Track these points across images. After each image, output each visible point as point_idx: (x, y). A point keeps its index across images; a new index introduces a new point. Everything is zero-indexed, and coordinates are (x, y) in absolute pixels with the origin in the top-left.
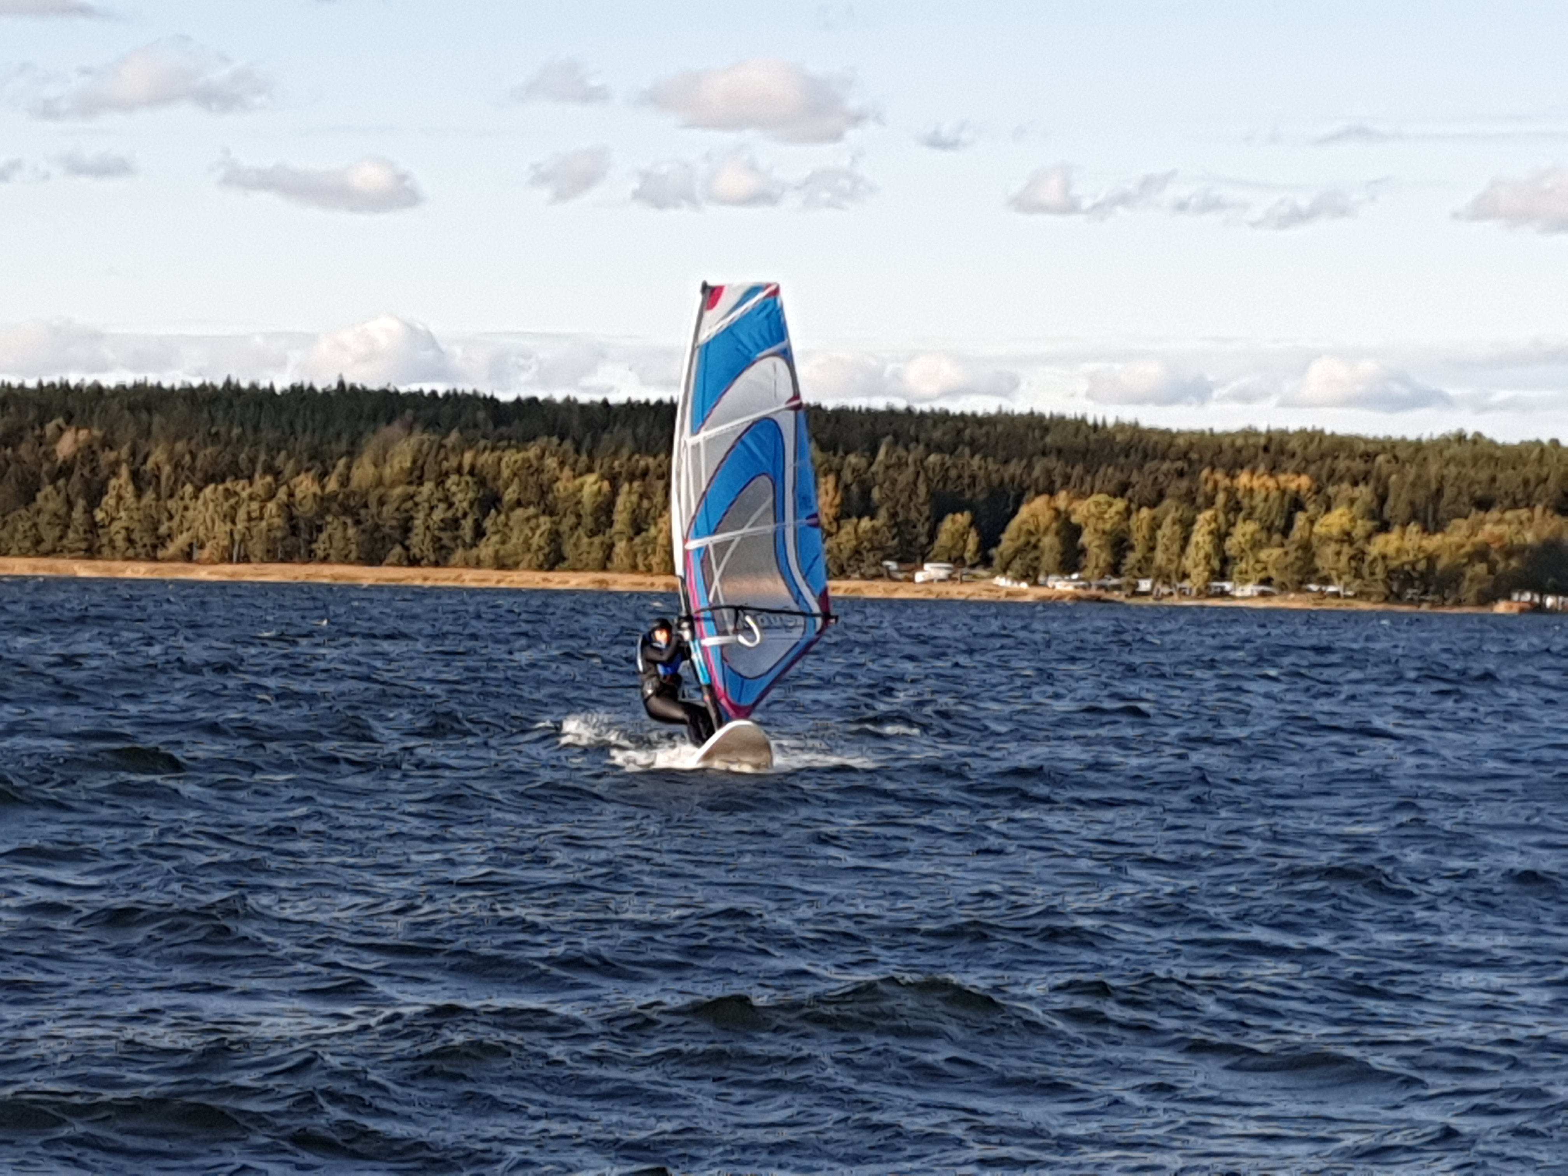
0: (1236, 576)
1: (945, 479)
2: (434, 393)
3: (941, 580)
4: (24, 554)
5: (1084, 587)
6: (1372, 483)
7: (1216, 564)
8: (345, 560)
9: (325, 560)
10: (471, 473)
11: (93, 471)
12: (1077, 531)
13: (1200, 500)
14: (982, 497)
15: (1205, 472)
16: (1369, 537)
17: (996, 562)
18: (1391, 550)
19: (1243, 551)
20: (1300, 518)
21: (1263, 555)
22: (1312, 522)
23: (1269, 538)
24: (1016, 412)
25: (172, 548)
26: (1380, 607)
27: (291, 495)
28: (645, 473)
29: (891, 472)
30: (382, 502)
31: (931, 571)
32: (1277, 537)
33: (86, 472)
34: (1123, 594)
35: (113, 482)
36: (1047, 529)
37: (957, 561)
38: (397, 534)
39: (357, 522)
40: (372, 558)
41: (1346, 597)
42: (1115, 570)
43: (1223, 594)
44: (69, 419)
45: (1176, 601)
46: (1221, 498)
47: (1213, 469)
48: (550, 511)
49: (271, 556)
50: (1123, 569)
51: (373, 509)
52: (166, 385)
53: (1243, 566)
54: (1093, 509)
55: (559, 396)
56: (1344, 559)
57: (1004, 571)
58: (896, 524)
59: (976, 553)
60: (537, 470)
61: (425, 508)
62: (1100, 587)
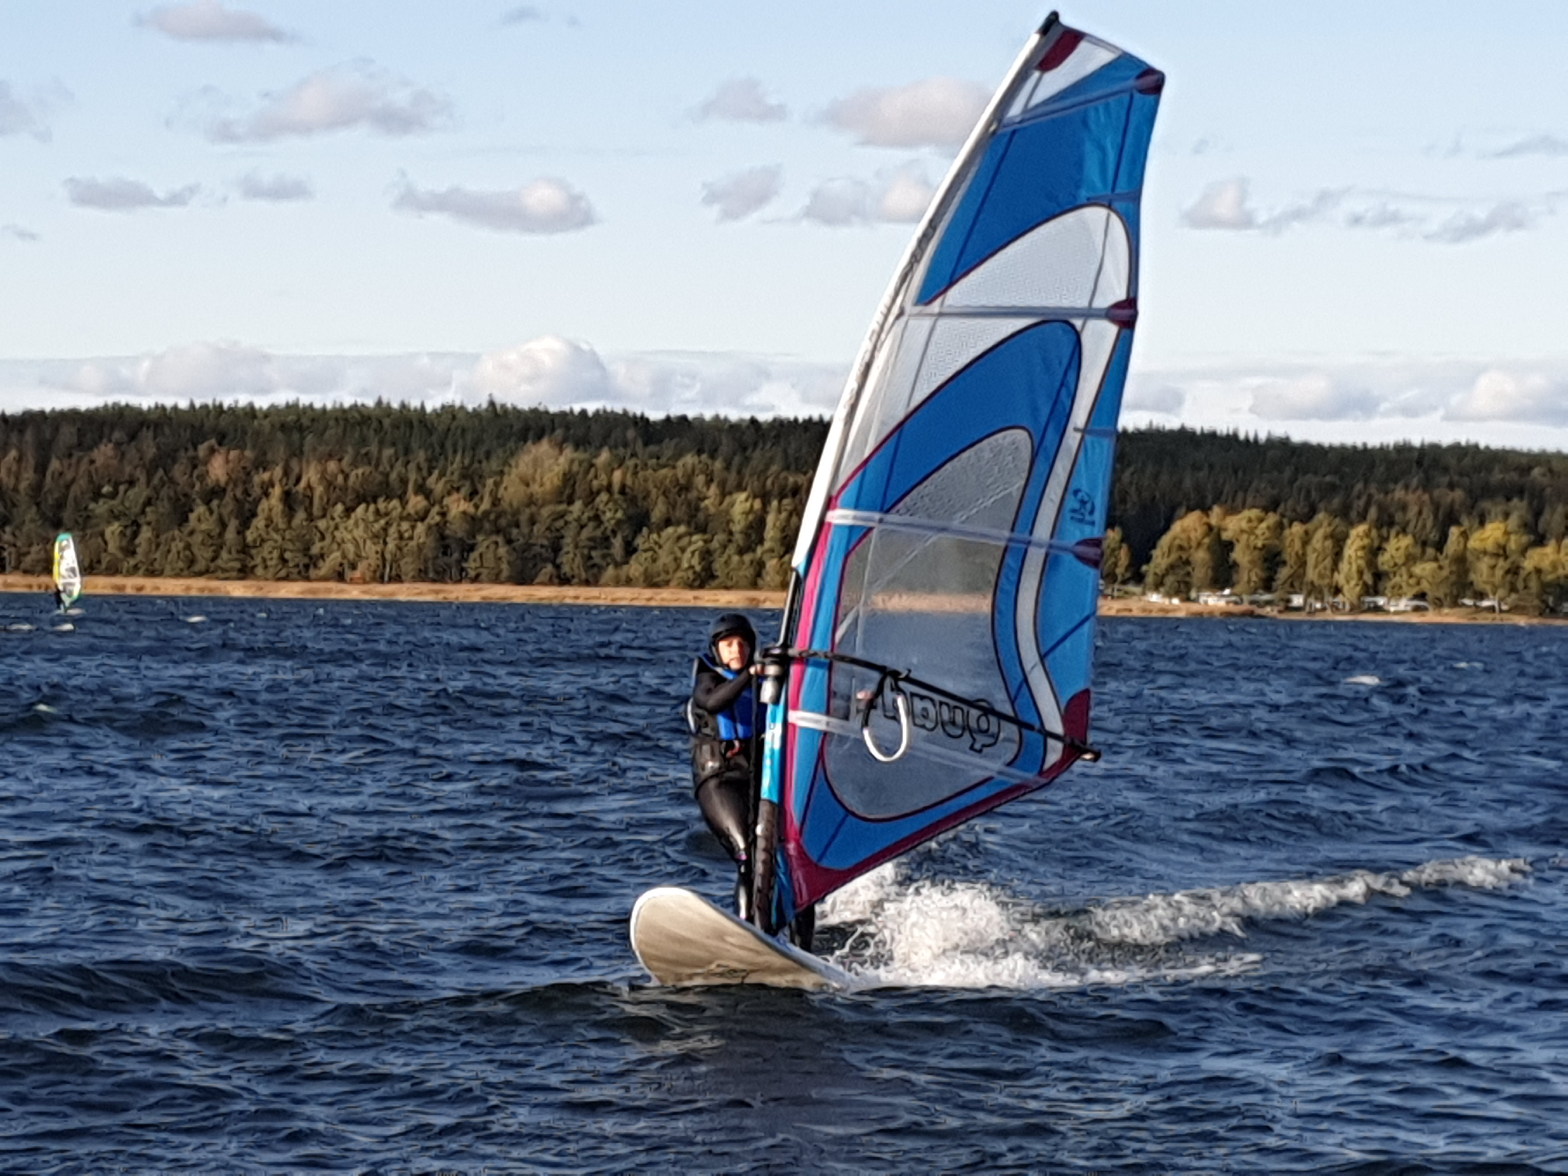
0: (1388, 592)
2: (583, 413)
4: (178, 575)
5: (1236, 603)
6: (1526, 495)
7: (1368, 578)
8: (496, 580)
9: (476, 579)
10: (623, 491)
11: (246, 493)
12: (1229, 546)
13: (1353, 515)
14: (1134, 511)
15: (1359, 486)
16: (1523, 551)
17: (1149, 579)
18: (1546, 564)
19: (1396, 565)
20: (1454, 532)
21: (1418, 569)
22: (1465, 535)
23: (1424, 552)
24: (1167, 429)
25: (325, 567)
26: (1535, 621)
27: (443, 514)
28: (795, 491)
30: (533, 521)
32: (1430, 551)
33: (239, 493)
34: (1276, 609)
35: (265, 504)
36: (1199, 545)
37: (1108, 577)
38: (549, 554)
39: (509, 542)
40: (522, 578)
41: (1501, 611)
42: (1267, 585)
43: (1377, 609)
44: (222, 439)
45: (1329, 616)
46: (1373, 513)
47: (1366, 483)
48: (700, 529)
49: (422, 576)
50: (1274, 584)
51: (525, 530)
52: (318, 405)
53: (1397, 579)
54: (1244, 525)
55: (708, 415)
56: (1499, 573)
57: (1157, 587)
59: (1127, 569)
60: (686, 488)
61: (574, 526)
62: (1252, 603)
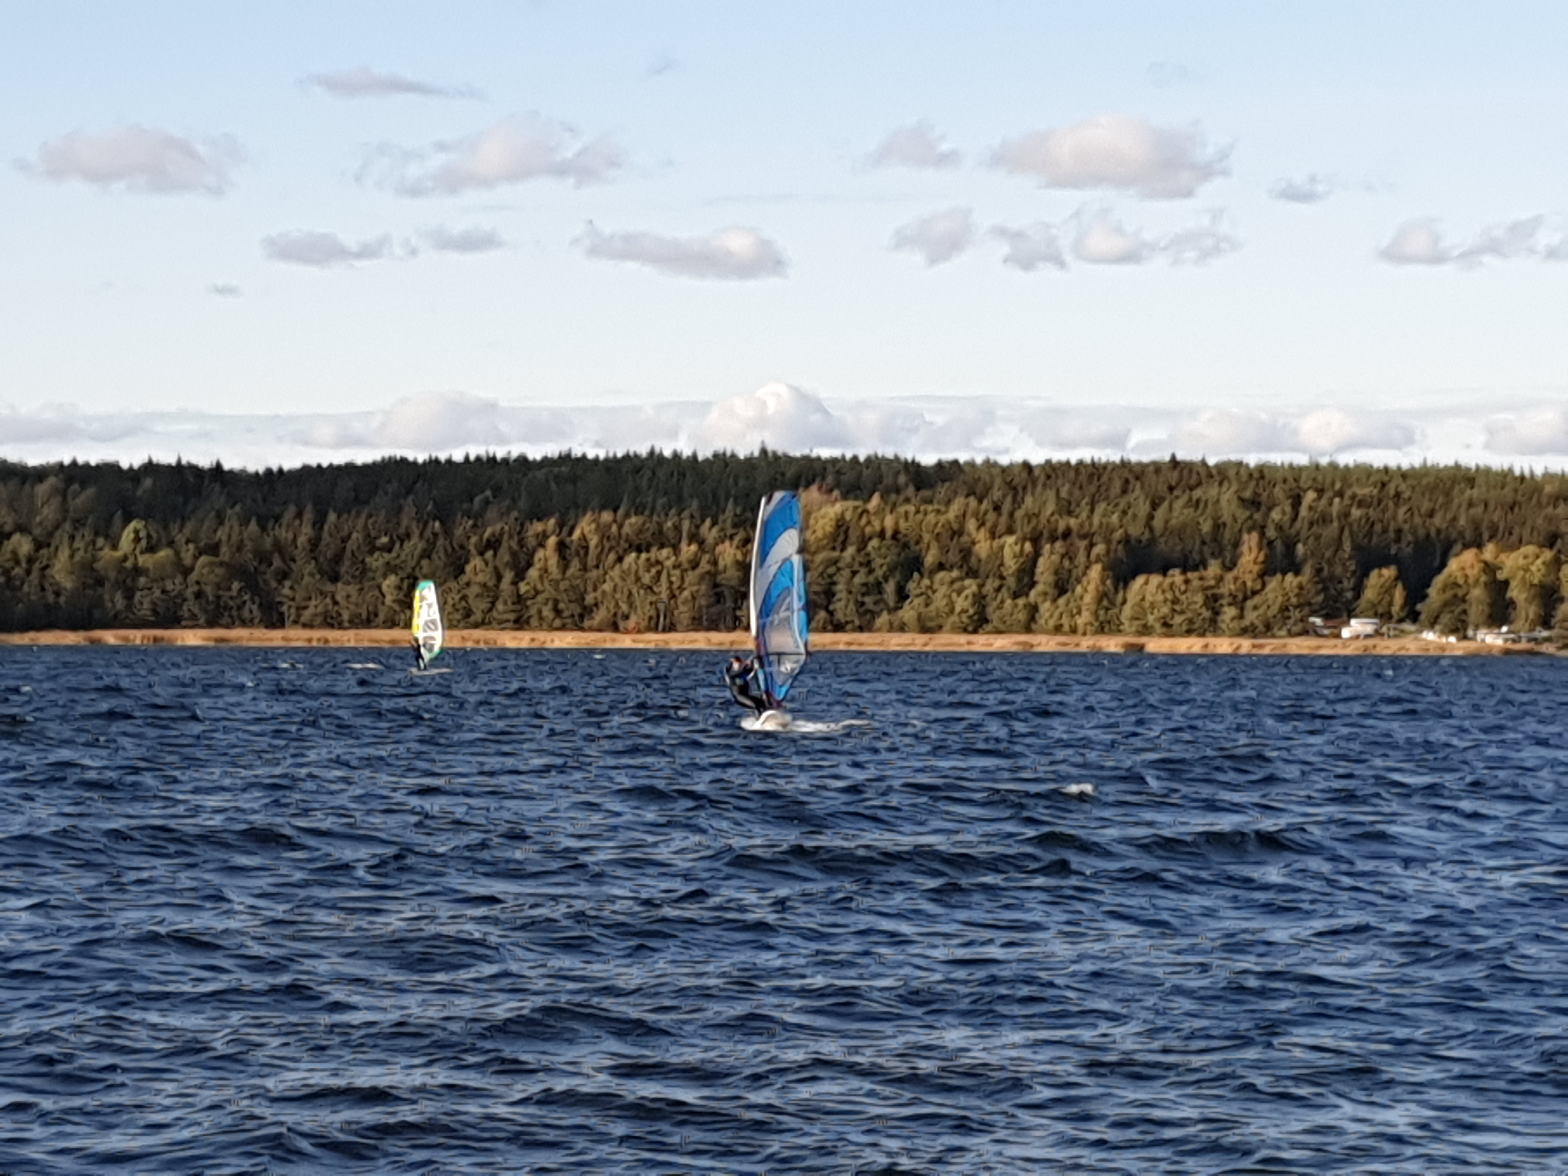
1: (1369, 534)
2: (855, 458)
3: (1367, 636)
5: (1514, 641)
10: (895, 536)
11: (522, 544)
12: (1506, 583)
14: (1409, 550)
17: (1423, 617)
24: (1442, 465)
25: (599, 617)
27: (715, 563)
28: (1067, 534)
29: (1315, 528)
31: (1357, 626)
33: (514, 544)
34: (1554, 646)
35: (540, 554)
36: (1477, 582)
37: (1385, 616)
38: (821, 600)
42: (1546, 623)
48: (972, 573)
49: (697, 624)
50: (1553, 621)
52: (591, 455)
54: (1521, 561)
55: (979, 459)
57: (1432, 625)
58: (1323, 581)
59: (1402, 608)
60: (957, 533)
61: (846, 573)
62: (1530, 640)
